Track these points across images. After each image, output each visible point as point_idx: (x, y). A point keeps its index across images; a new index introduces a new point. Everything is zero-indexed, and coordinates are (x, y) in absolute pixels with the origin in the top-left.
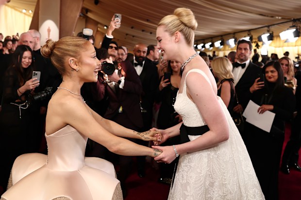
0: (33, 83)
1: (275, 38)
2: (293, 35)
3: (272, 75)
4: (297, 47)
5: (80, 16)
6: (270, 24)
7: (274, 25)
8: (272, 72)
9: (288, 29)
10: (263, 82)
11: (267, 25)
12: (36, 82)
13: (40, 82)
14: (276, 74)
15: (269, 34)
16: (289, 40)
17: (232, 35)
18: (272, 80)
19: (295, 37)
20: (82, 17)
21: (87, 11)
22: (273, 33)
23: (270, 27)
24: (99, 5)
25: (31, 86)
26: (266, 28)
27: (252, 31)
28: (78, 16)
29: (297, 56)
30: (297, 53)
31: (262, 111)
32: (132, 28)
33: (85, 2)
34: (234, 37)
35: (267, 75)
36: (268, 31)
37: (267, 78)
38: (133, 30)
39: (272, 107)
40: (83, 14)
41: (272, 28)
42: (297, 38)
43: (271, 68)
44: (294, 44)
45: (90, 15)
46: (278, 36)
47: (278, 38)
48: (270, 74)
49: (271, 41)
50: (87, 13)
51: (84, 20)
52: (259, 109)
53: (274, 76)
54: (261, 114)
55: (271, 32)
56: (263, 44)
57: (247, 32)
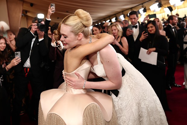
0: (17, 61)
1: (147, 11)
2: (157, 7)
3: (152, 29)
4: (161, 14)
5: (22, 16)
6: (143, 3)
7: (145, 2)
8: (151, 27)
9: (154, 4)
10: (147, 34)
11: (141, 3)
12: (18, 60)
13: (21, 59)
14: (154, 28)
15: (143, 9)
16: (156, 10)
17: (121, 13)
18: (153, 32)
19: (159, 7)
20: (24, 17)
21: (26, 12)
22: (145, 8)
23: (143, 4)
24: (33, 6)
25: (15, 63)
26: (141, 5)
27: (133, 8)
28: (21, 17)
29: (162, 19)
30: (162, 17)
31: (149, 53)
32: (58, 18)
33: (24, 6)
34: (123, 14)
35: (148, 29)
36: (143, 7)
37: (149, 32)
38: (59, 19)
39: (154, 49)
40: (24, 14)
41: (145, 5)
42: (160, 8)
43: (151, 25)
44: (159, 12)
45: (29, 14)
46: (149, 9)
47: (149, 10)
48: (150, 29)
49: (145, 13)
50: (26, 13)
51: (26, 18)
52: (147, 52)
53: (153, 30)
54: (149, 55)
55: (144, 7)
56: (141, 15)
57: (130, 9)
